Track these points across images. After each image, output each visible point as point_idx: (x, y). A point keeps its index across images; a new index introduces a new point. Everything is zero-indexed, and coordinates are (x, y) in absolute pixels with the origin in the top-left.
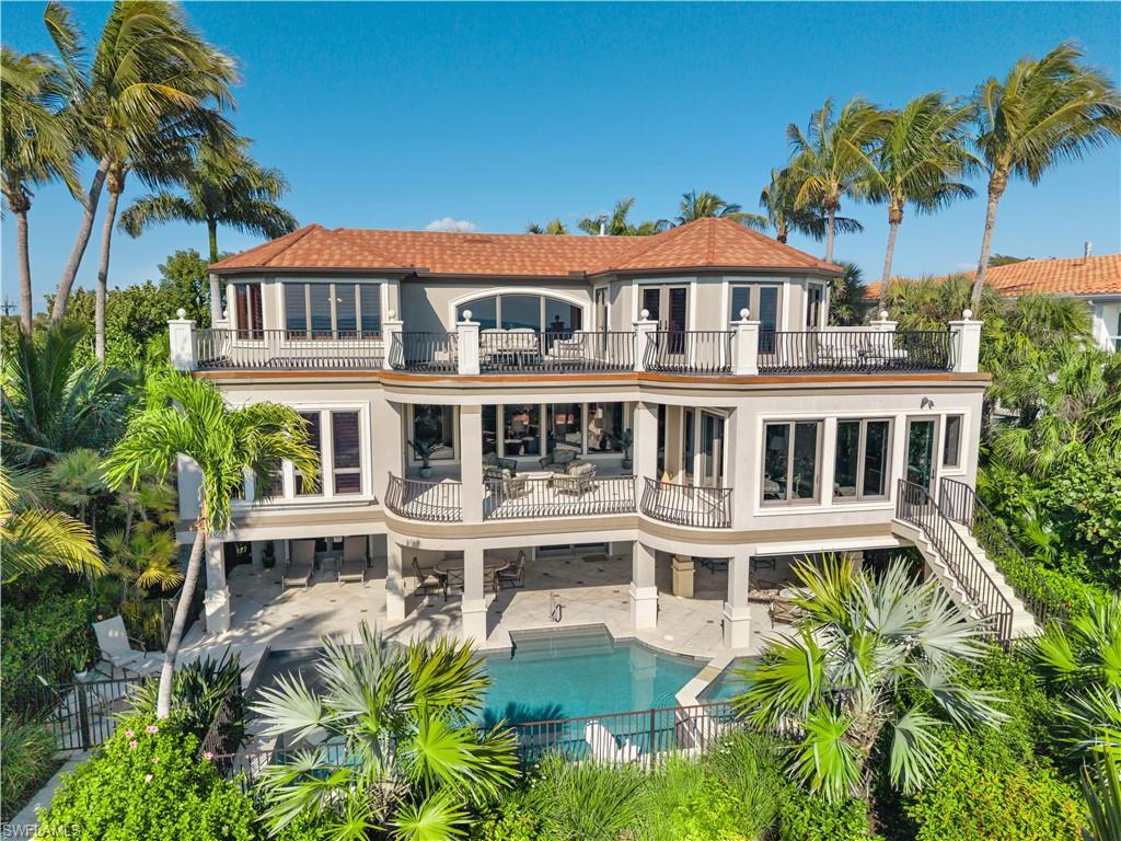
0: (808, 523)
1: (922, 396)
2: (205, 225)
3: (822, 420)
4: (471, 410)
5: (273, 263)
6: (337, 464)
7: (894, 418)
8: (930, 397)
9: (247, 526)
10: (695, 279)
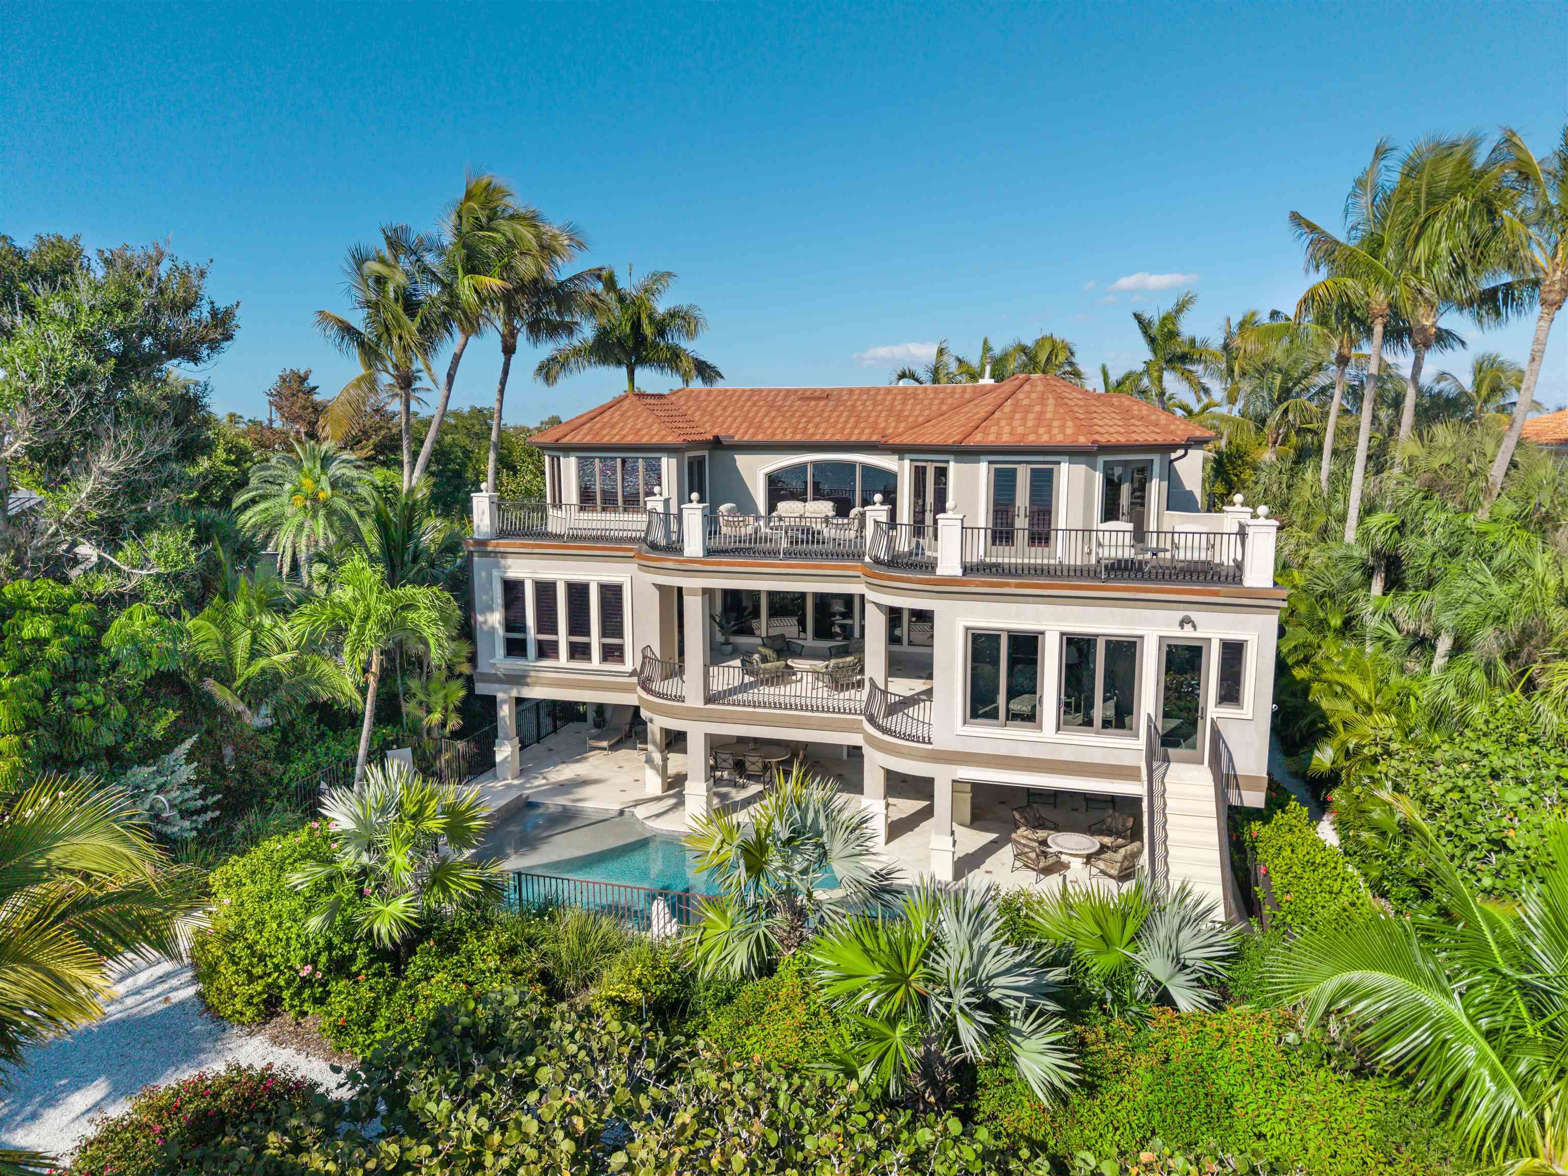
0: (1025, 752)
1: (1180, 615)
2: (624, 371)
3: (1043, 633)
4: (693, 592)
5: (565, 440)
6: (604, 633)
7: (1142, 637)
8: (1194, 615)
9: (528, 685)
10: (951, 457)
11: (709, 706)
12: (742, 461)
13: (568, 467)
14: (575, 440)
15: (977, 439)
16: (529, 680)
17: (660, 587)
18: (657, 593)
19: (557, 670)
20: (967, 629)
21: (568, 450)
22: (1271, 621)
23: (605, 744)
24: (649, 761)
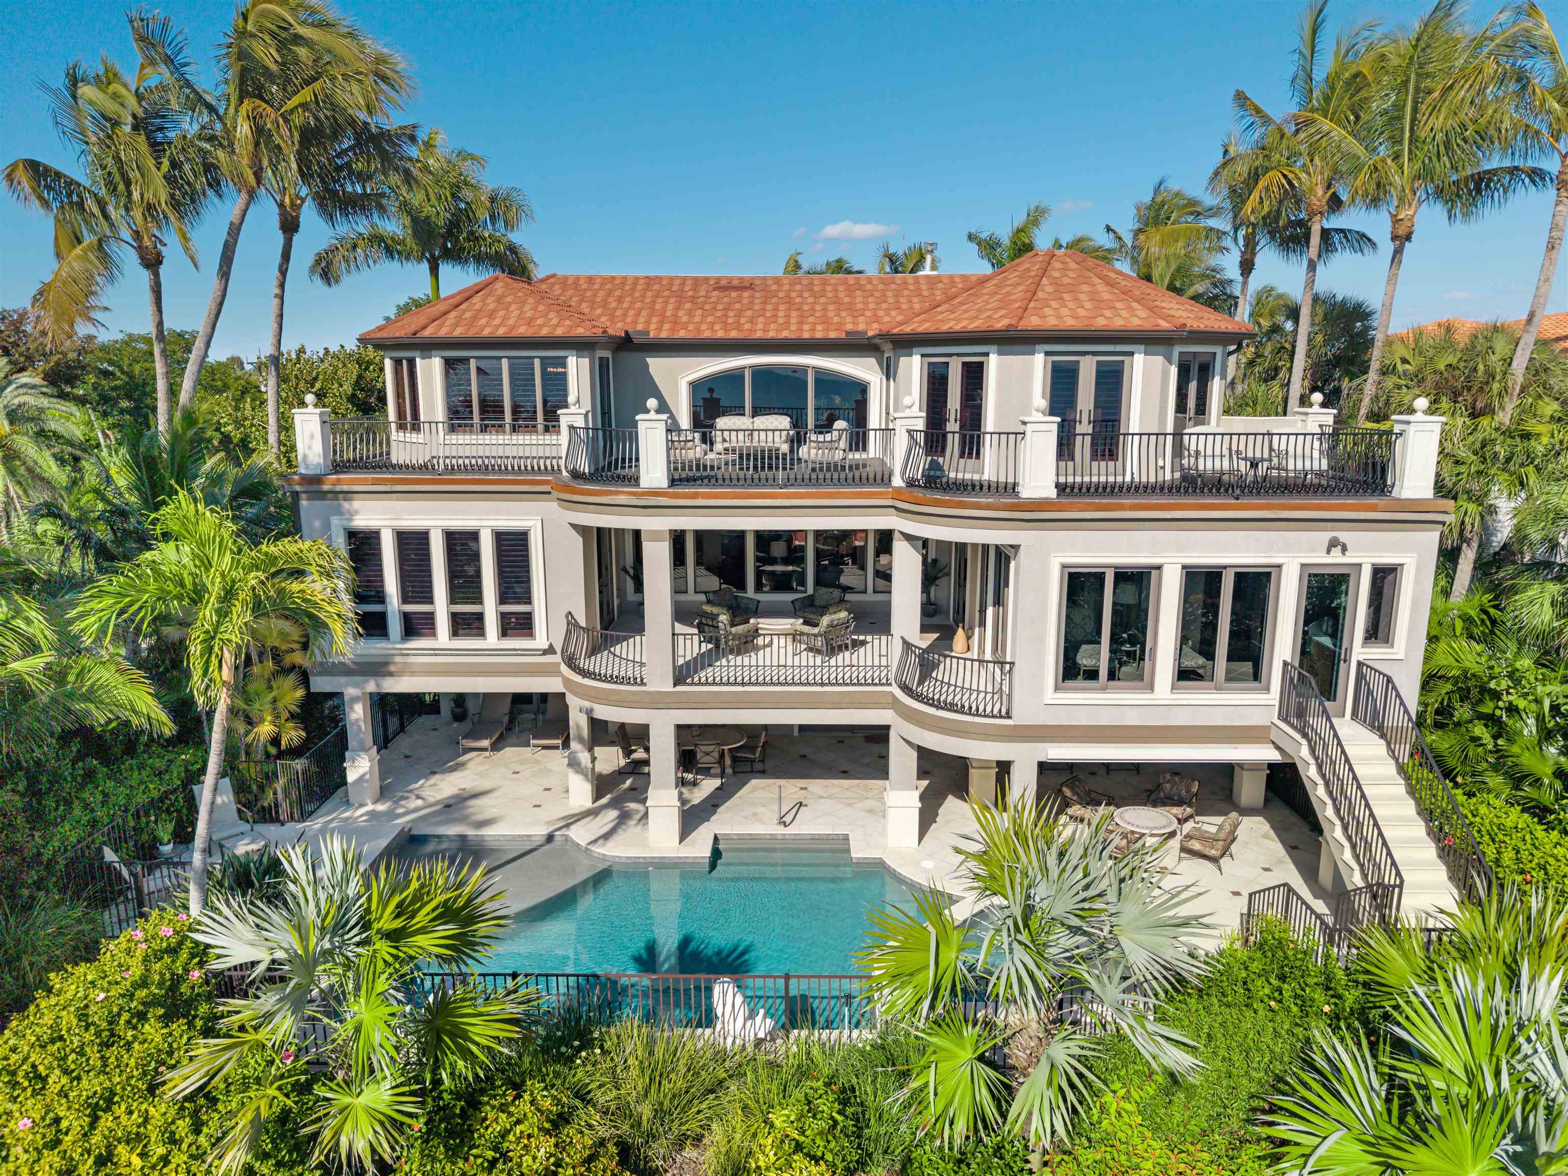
0: (1131, 719)
1: (1327, 536)
3: (1159, 568)
4: (656, 536)
6: (503, 598)
7: (1279, 566)
8: (1343, 536)
9: (391, 674)
10: (994, 348)
11: (679, 688)
12: (657, 366)
13: (429, 372)
14: (443, 333)
15: (1033, 322)
16: (392, 668)
17: (583, 530)
18: (578, 541)
19: (435, 652)
20: (1064, 566)
21: (428, 347)
22: (1430, 540)
23: (485, 743)
24: (574, 764)
